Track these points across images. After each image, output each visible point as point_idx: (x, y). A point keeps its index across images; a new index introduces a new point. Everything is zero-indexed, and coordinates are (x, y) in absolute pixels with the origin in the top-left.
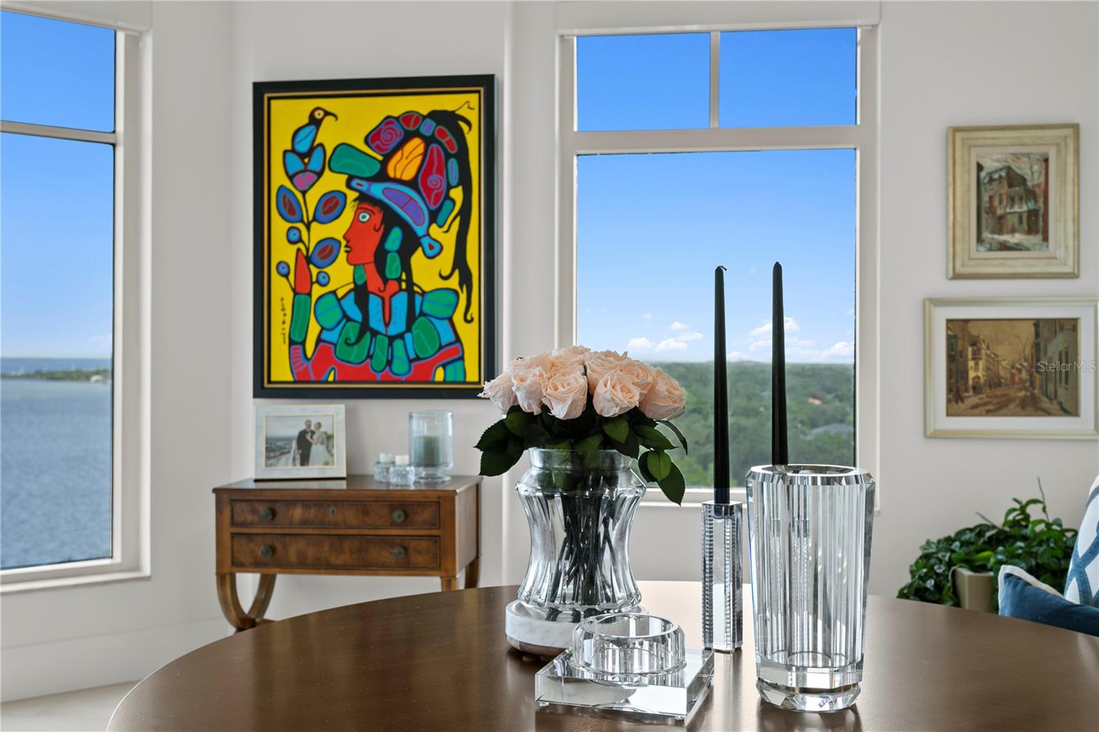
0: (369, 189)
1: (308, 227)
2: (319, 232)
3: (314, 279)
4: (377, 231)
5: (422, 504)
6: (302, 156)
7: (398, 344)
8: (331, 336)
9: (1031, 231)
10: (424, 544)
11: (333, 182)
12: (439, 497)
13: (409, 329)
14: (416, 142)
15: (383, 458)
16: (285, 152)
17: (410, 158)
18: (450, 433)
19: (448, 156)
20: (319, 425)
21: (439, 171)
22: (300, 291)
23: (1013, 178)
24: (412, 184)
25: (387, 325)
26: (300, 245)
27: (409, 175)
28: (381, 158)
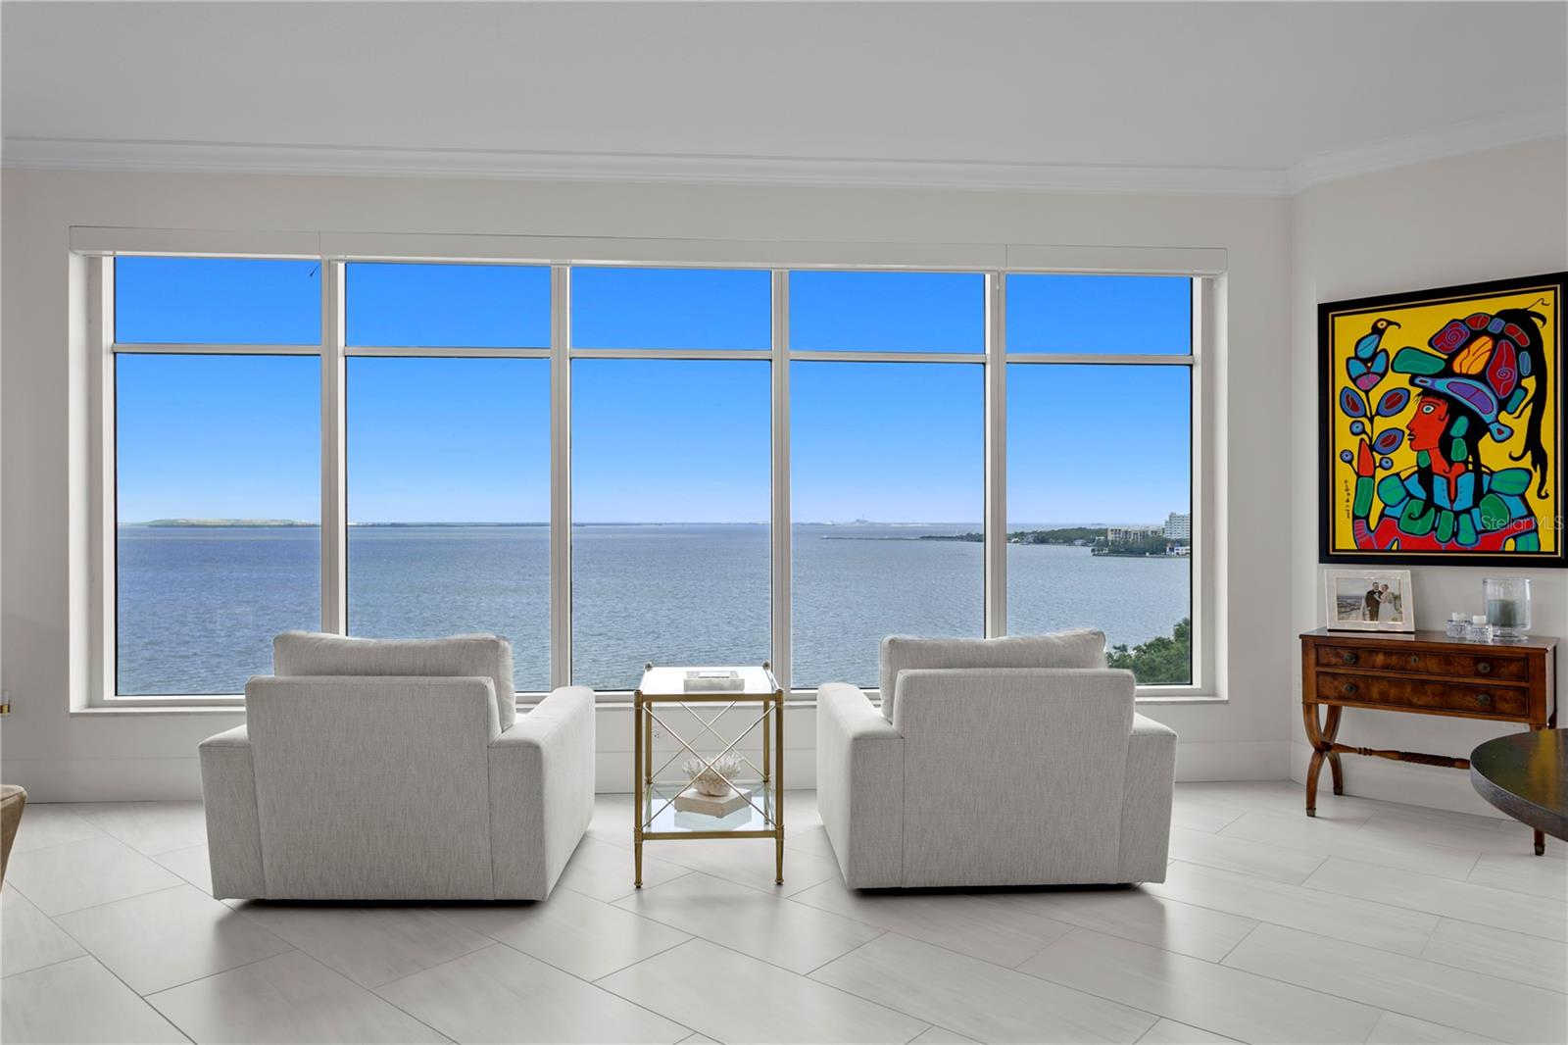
0: (1433, 384)
1: (1371, 420)
2: (1382, 424)
3: (1377, 464)
4: (1442, 420)
5: (1510, 660)
6: (1365, 361)
7: (1464, 519)
8: (1396, 512)
10: (1511, 694)
12: (1527, 654)
13: (1476, 504)
14: (1485, 339)
15: (1455, 617)
16: (1348, 359)
17: (1476, 356)
18: (1528, 597)
19: (1519, 350)
20: (1386, 587)
21: (1509, 364)
22: (1364, 474)
24: (1480, 377)
25: (1452, 502)
26: (1364, 436)
27: (1475, 370)
28: (1446, 357)
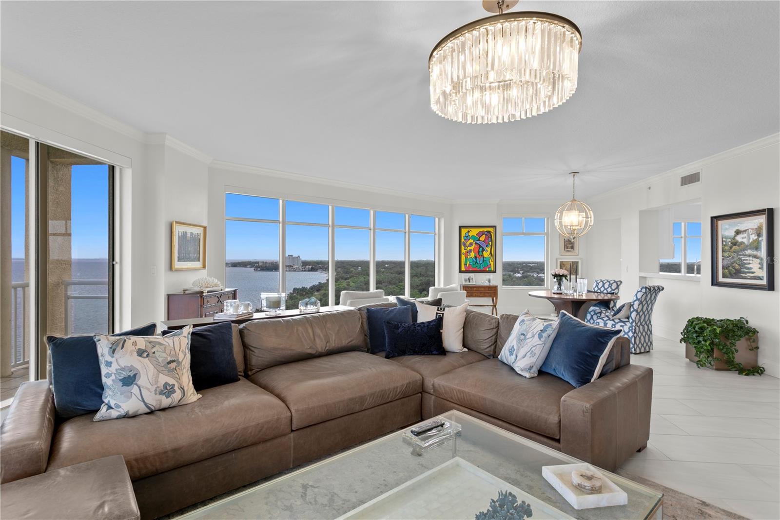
0: (477, 242)
2: (469, 248)
3: (468, 255)
4: (478, 248)
6: (466, 237)
7: (481, 265)
8: (471, 263)
9: (572, 249)
11: (471, 241)
13: (483, 262)
14: (484, 235)
15: (483, 281)
16: (464, 236)
17: (483, 237)
19: (489, 237)
20: (470, 277)
21: (488, 239)
22: (466, 257)
23: (569, 241)
24: (483, 241)
25: (480, 262)
26: (466, 250)
28: (479, 237)
